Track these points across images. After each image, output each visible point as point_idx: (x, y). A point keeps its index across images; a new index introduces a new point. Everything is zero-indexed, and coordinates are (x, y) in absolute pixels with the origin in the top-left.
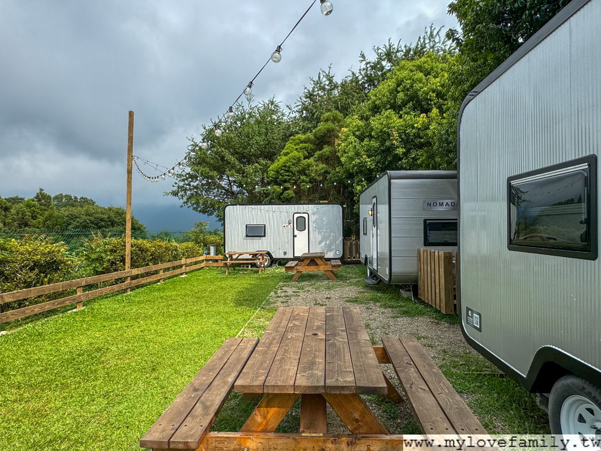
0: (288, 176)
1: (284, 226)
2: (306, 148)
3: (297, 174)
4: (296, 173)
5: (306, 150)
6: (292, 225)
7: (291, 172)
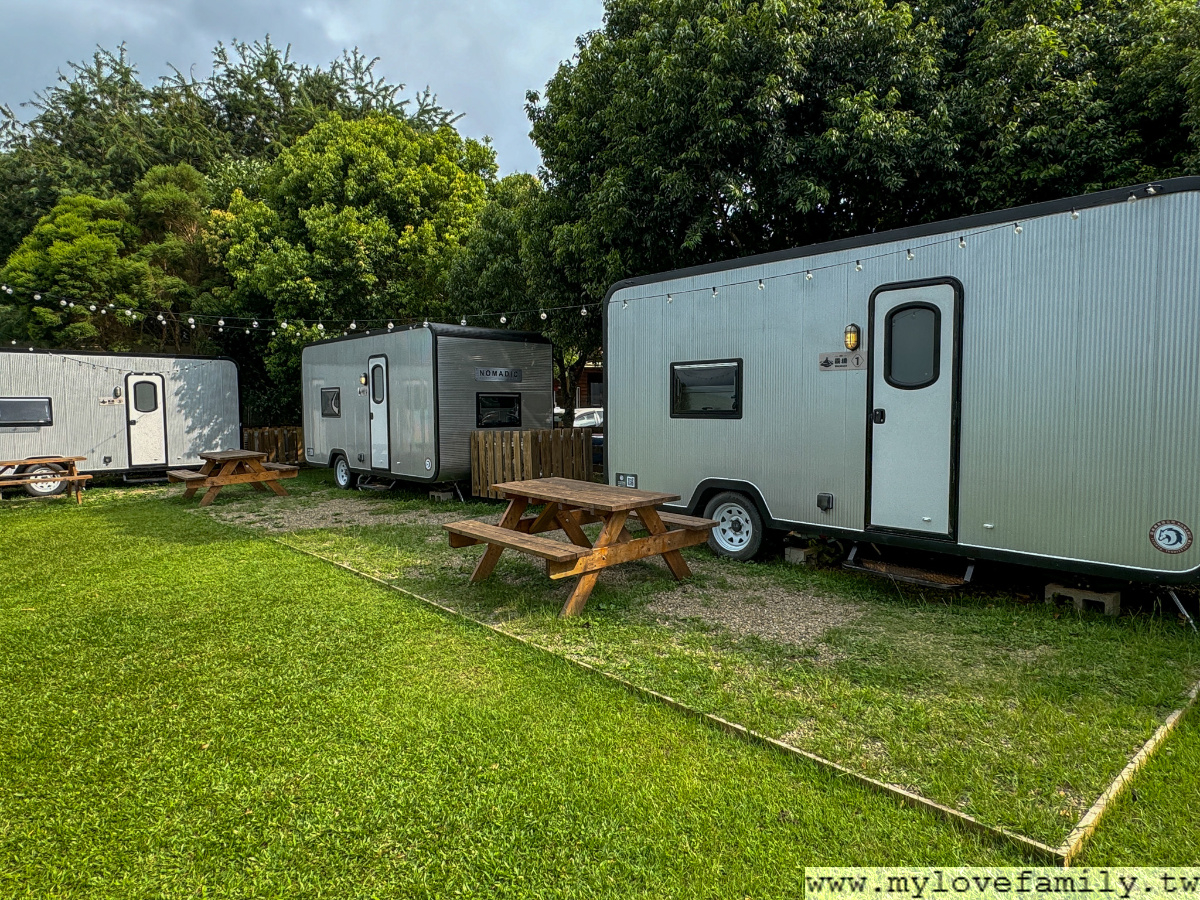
0: (81, 289)
1: (104, 402)
2: (117, 230)
3: (104, 287)
4: (102, 284)
5: (117, 236)
6: (123, 398)
7: (90, 281)
